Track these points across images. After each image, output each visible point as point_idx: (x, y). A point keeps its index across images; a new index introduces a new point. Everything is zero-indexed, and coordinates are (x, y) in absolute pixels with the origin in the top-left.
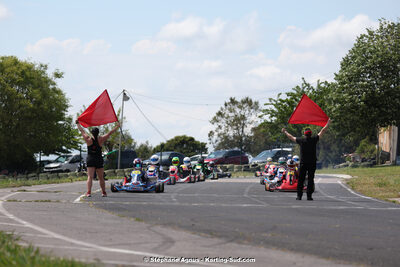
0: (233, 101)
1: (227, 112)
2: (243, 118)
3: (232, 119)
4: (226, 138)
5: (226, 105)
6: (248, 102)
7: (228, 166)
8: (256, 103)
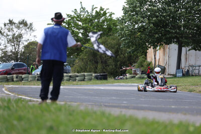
0: (11, 22)
1: (6, 31)
2: (20, 36)
3: (10, 37)
4: (5, 53)
5: (5, 25)
6: (24, 23)
7: (23, 76)
8: (31, 24)
